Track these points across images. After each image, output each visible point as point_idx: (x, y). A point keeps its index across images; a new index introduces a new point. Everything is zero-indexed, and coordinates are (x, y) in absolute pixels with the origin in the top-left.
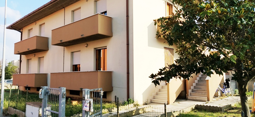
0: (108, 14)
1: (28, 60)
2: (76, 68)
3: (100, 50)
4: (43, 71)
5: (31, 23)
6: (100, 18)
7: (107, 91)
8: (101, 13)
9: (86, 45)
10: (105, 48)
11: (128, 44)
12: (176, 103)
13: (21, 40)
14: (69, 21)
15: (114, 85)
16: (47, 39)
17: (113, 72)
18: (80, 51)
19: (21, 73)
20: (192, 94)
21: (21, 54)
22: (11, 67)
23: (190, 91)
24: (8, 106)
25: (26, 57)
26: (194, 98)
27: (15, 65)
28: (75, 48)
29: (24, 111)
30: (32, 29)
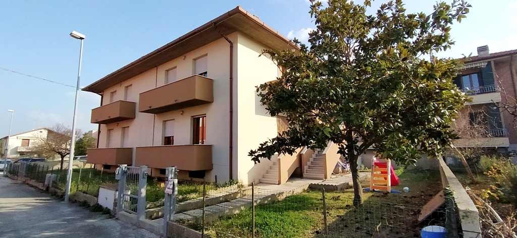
0: (209, 76)
1: (109, 130)
2: (168, 140)
3: (198, 119)
4: (127, 145)
5: (114, 85)
6: (198, 80)
7: (206, 169)
8: (200, 74)
9: (181, 112)
10: (204, 116)
11: (231, 112)
12: (289, 183)
13: (101, 105)
14: (161, 82)
15: (213, 162)
16: (134, 104)
17: (213, 145)
18: (174, 119)
19: (99, 148)
20: (308, 172)
21: (100, 123)
22: (87, 138)
23: (305, 168)
24: (77, 191)
25: (107, 126)
26: (311, 176)
27: (93, 136)
28: (168, 116)
29: (97, 196)
30: (116, 91)
